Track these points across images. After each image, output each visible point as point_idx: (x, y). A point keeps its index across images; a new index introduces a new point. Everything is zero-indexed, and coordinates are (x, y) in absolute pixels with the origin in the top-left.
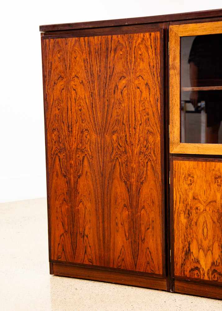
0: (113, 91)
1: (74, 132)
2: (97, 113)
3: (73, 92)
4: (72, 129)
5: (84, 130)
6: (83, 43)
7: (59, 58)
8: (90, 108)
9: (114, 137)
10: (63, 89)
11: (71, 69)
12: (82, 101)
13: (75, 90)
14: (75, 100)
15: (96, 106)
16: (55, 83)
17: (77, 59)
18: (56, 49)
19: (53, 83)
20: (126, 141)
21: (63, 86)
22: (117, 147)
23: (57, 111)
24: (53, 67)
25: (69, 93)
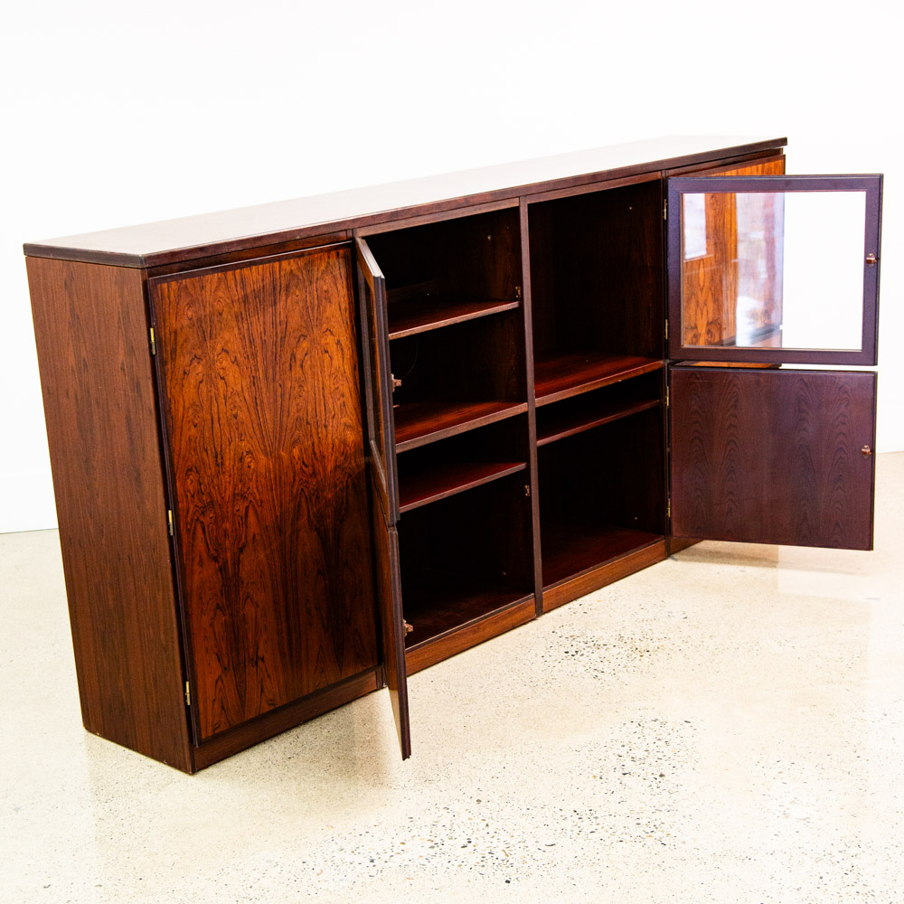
0: (287, 365)
1: (227, 463)
2: (264, 415)
3: (221, 383)
4: (222, 458)
5: (245, 453)
6: (233, 282)
7: (190, 319)
8: (252, 409)
9: (296, 452)
10: (201, 382)
11: (213, 337)
12: (237, 399)
13: (223, 378)
14: (225, 398)
15: (262, 402)
16: (185, 373)
17: (224, 315)
18: (184, 301)
19: (181, 372)
20: (315, 453)
21: (200, 375)
22: (301, 468)
23: (193, 431)
24: (180, 340)
25: (213, 388)
